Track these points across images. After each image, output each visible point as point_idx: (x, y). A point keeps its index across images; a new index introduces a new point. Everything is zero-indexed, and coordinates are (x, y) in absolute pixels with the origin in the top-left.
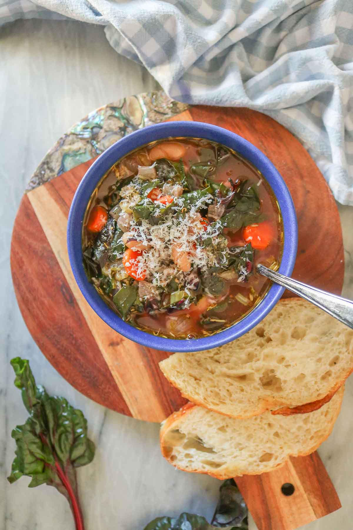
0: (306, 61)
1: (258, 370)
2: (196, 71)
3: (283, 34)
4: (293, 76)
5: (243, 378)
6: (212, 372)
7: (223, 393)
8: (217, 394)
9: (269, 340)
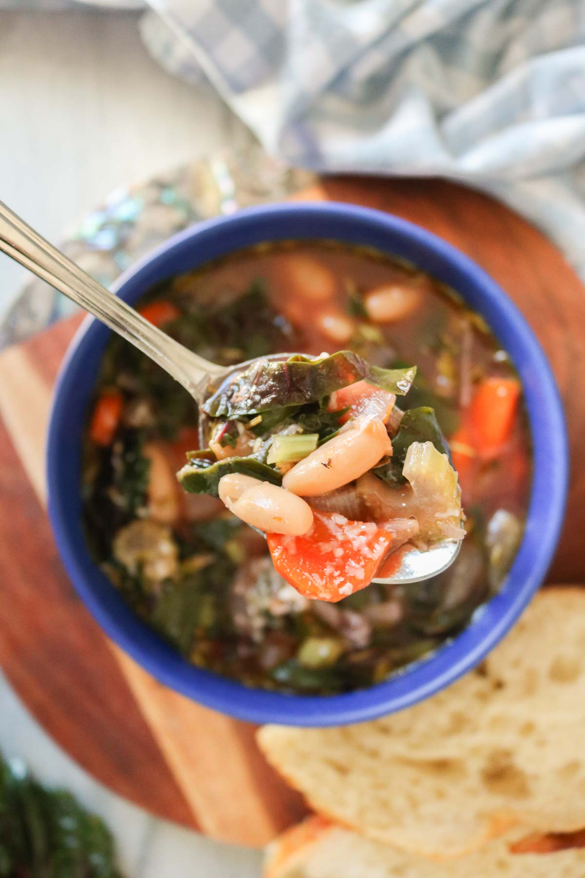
0: (568, 77)
1: (475, 751)
2: (333, 104)
3: (516, 23)
4: (540, 107)
5: (441, 766)
6: (374, 754)
7: (399, 802)
8: (385, 805)
9: (499, 685)
